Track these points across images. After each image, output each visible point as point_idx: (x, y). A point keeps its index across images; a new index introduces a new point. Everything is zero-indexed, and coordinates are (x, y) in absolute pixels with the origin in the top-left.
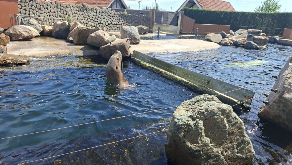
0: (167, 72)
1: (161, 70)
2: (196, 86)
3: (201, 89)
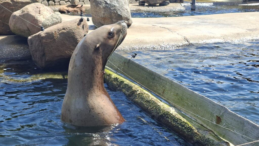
0: (147, 92)
1: (136, 87)
2: (194, 128)
3: (200, 137)
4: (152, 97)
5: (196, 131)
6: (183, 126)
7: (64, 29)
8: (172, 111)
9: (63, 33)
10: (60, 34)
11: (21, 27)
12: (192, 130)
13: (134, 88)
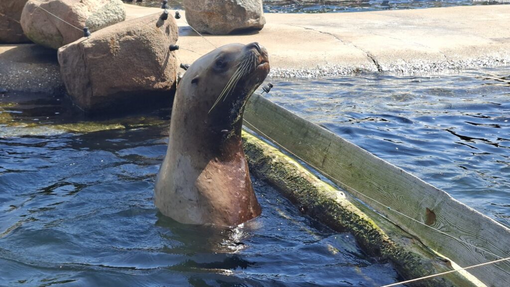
0: (291, 161)
1: (270, 150)
2: (382, 232)
3: (394, 250)
4: (301, 171)
5: (386, 238)
6: (361, 227)
7: (129, 33)
8: (341, 198)
9: (128, 41)
10: (121, 44)
11: (44, 29)
12: (378, 235)
13: (265, 153)
